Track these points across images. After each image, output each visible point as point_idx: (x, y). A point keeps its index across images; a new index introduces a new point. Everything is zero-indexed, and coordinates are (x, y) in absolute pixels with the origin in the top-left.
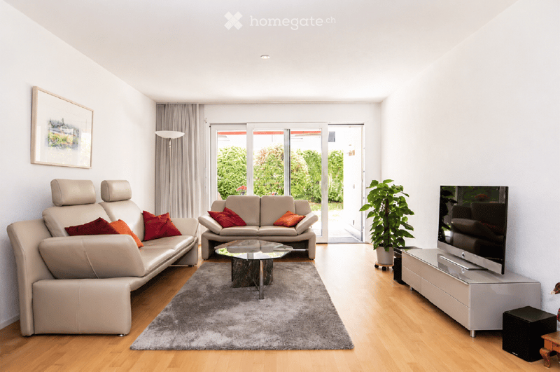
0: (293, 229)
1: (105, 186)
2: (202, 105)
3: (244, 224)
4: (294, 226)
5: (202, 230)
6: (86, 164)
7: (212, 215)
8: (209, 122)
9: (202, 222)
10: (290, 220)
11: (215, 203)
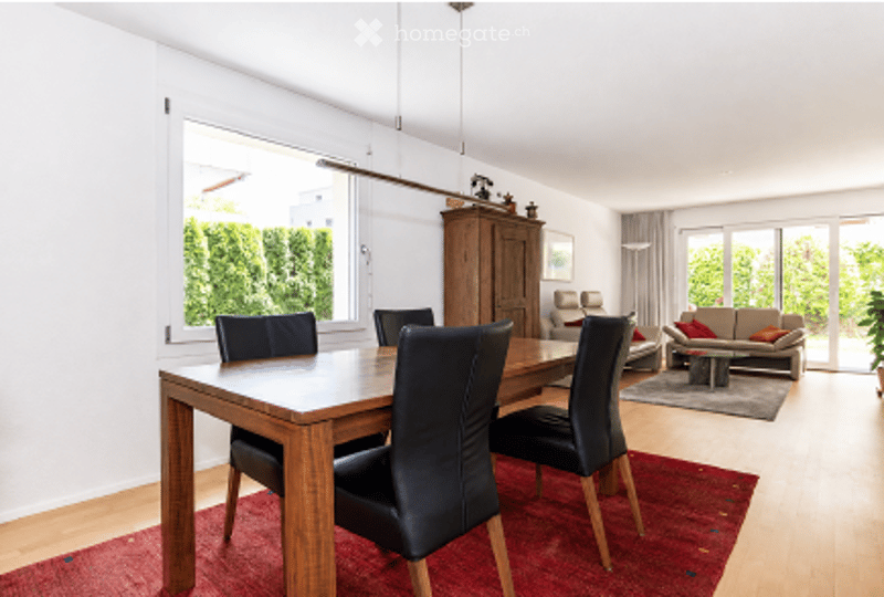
0: (771, 345)
1: (584, 296)
2: (670, 212)
3: (715, 337)
4: (773, 341)
5: (667, 339)
6: (569, 278)
7: (678, 325)
8: (679, 226)
9: (666, 330)
10: (769, 335)
11: (684, 313)
